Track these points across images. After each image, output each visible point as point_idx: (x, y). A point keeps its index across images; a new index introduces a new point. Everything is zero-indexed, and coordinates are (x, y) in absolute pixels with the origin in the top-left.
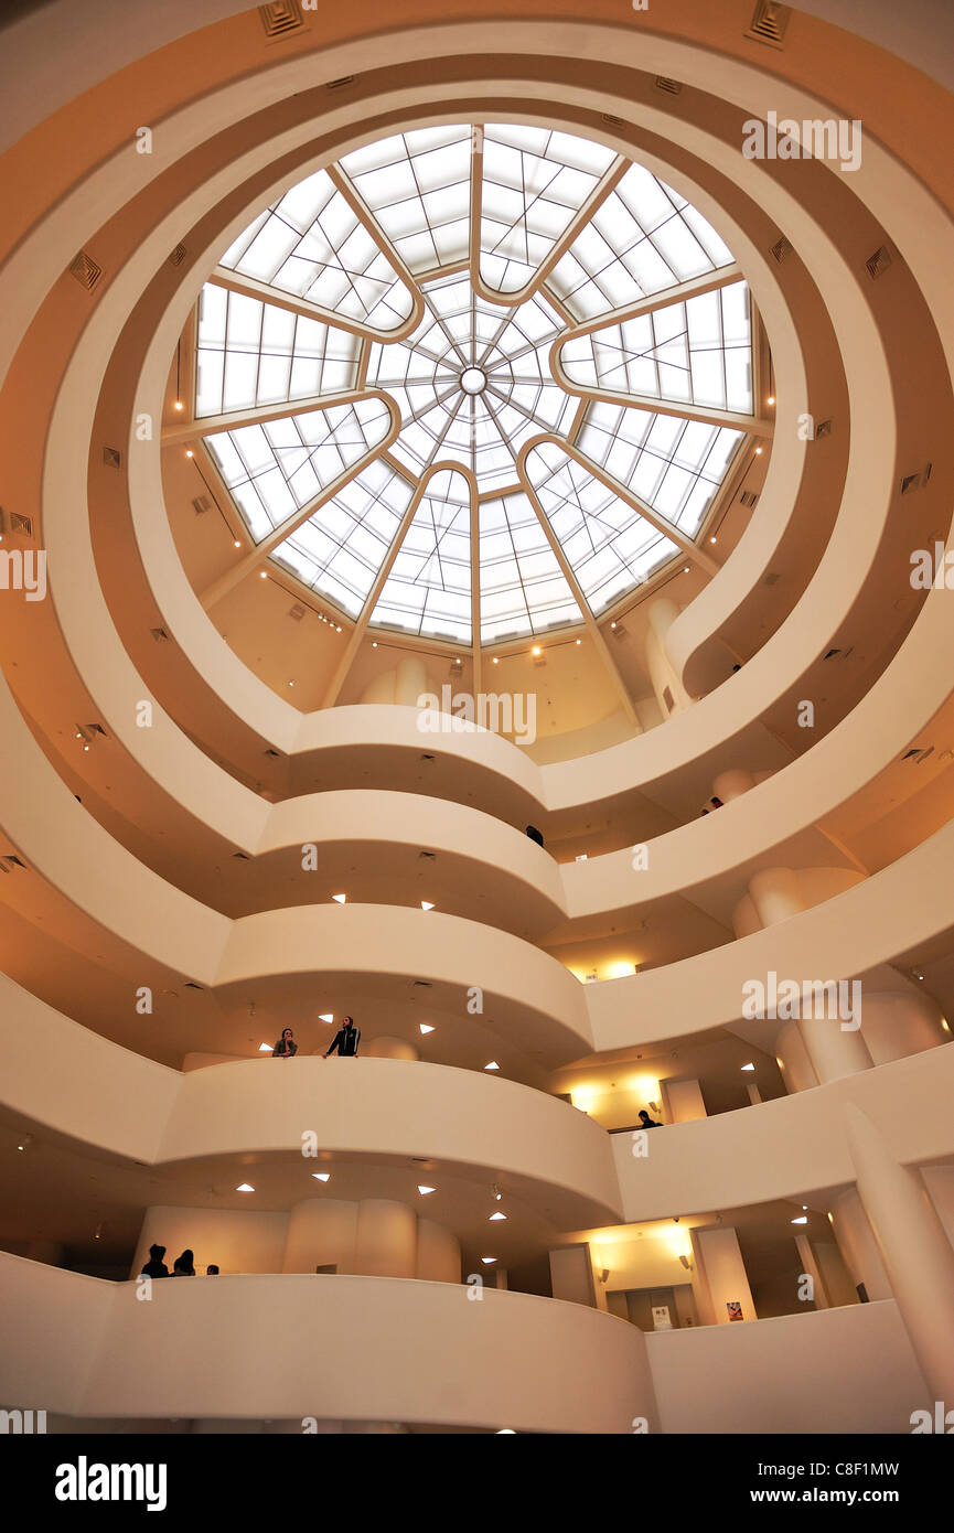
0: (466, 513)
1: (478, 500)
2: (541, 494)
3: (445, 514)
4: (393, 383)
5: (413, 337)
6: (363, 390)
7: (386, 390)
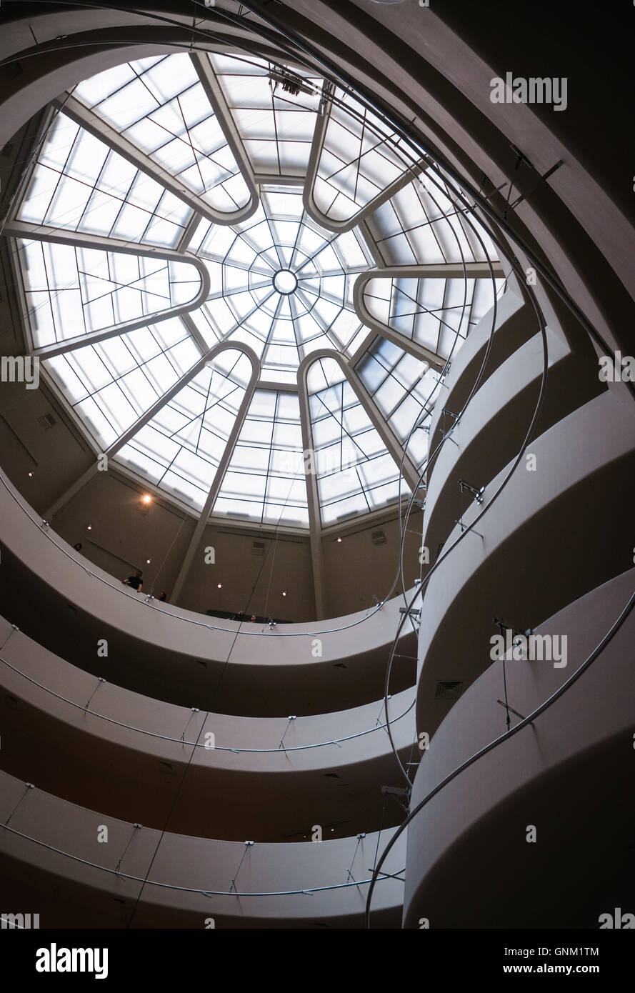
0: (241, 393)
1: (256, 386)
2: (314, 401)
3: (221, 387)
4: (212, 257)
5: (243, 225)
6: (183, 253)
7: (203, 261)
